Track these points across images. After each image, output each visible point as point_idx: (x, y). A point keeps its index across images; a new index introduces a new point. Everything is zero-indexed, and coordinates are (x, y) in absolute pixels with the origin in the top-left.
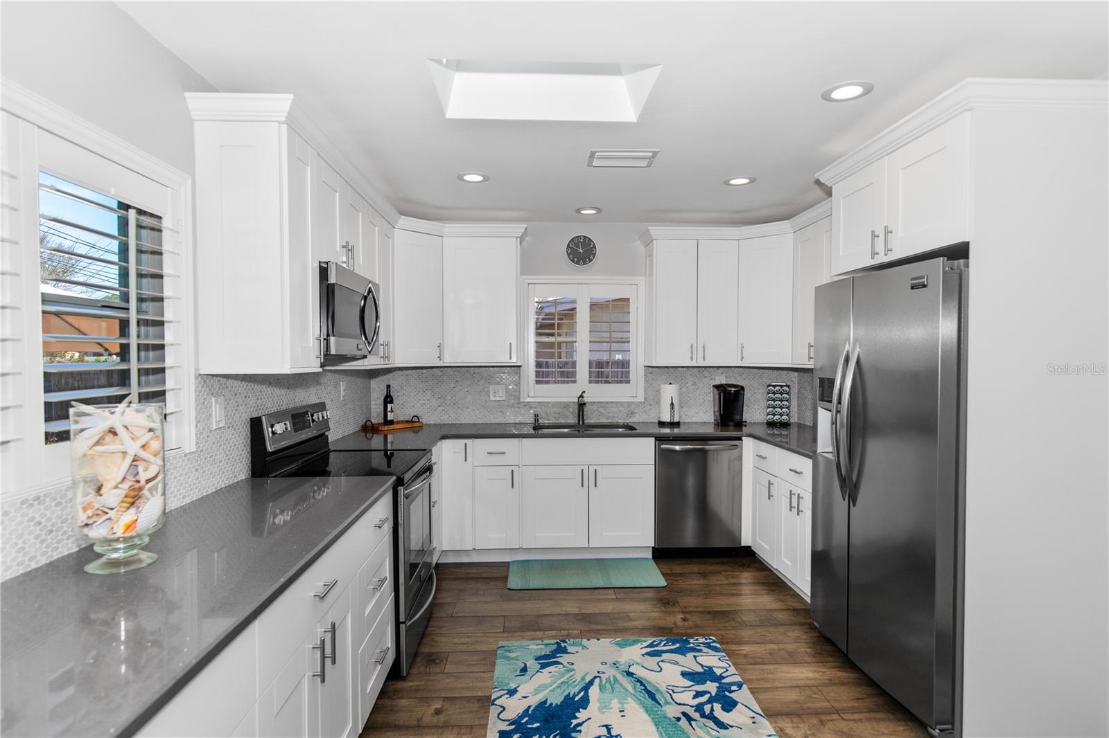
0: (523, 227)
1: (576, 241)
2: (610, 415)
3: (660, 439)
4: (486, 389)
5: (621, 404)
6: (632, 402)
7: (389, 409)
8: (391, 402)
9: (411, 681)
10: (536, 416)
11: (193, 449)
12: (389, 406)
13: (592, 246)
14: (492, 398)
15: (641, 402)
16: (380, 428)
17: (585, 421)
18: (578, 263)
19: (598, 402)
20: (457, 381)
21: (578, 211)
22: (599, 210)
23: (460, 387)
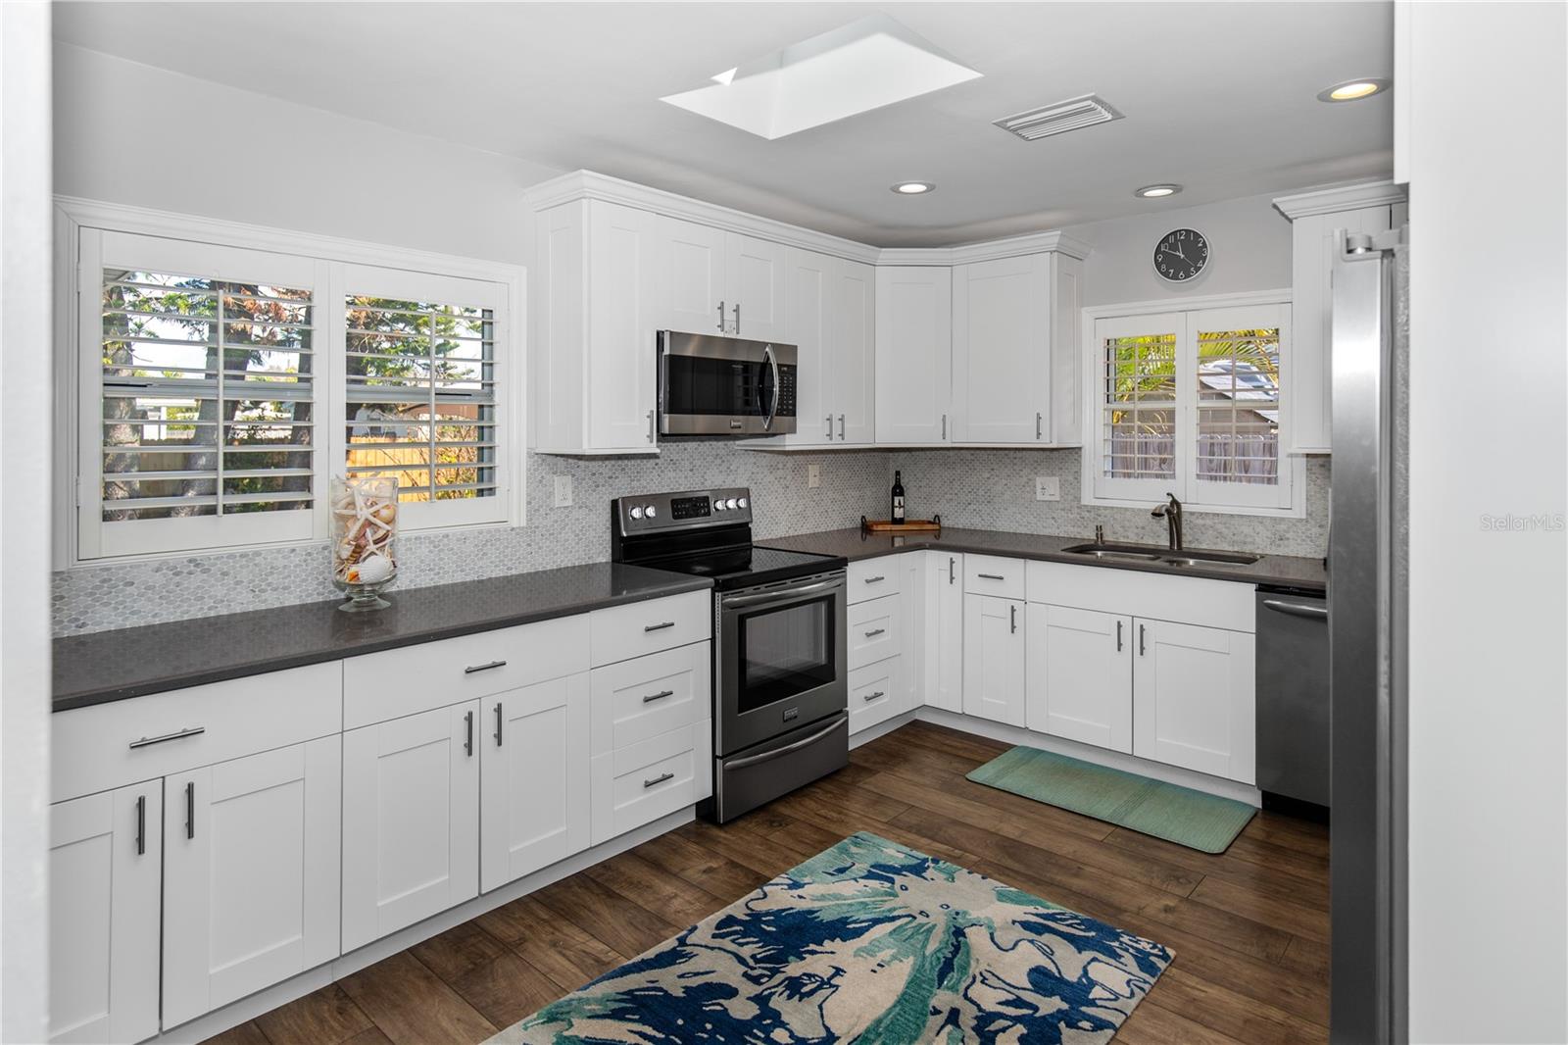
0: (1056, 235)
1: (1172, 239)
2: (1235, 538)
3: (1265, 588)
4: (1030, 483)
5: (1261, 520)
6: (1283, 519)
7: (896, 504)
8: (901, 494)
9: (726, 832)
10: (1099, 528)
11: (524, 524)
12: (896, 499)
13: (1200, 245)
14: (1039, 497)
15: (1301, 520)
16: (875, 528)
17: (1184, 545)
18: (1175, 277)
19: (1214, 514)
20: (993, 469)
21: (1139, 193)
22: (1177, 189)
23: (996, 479)
